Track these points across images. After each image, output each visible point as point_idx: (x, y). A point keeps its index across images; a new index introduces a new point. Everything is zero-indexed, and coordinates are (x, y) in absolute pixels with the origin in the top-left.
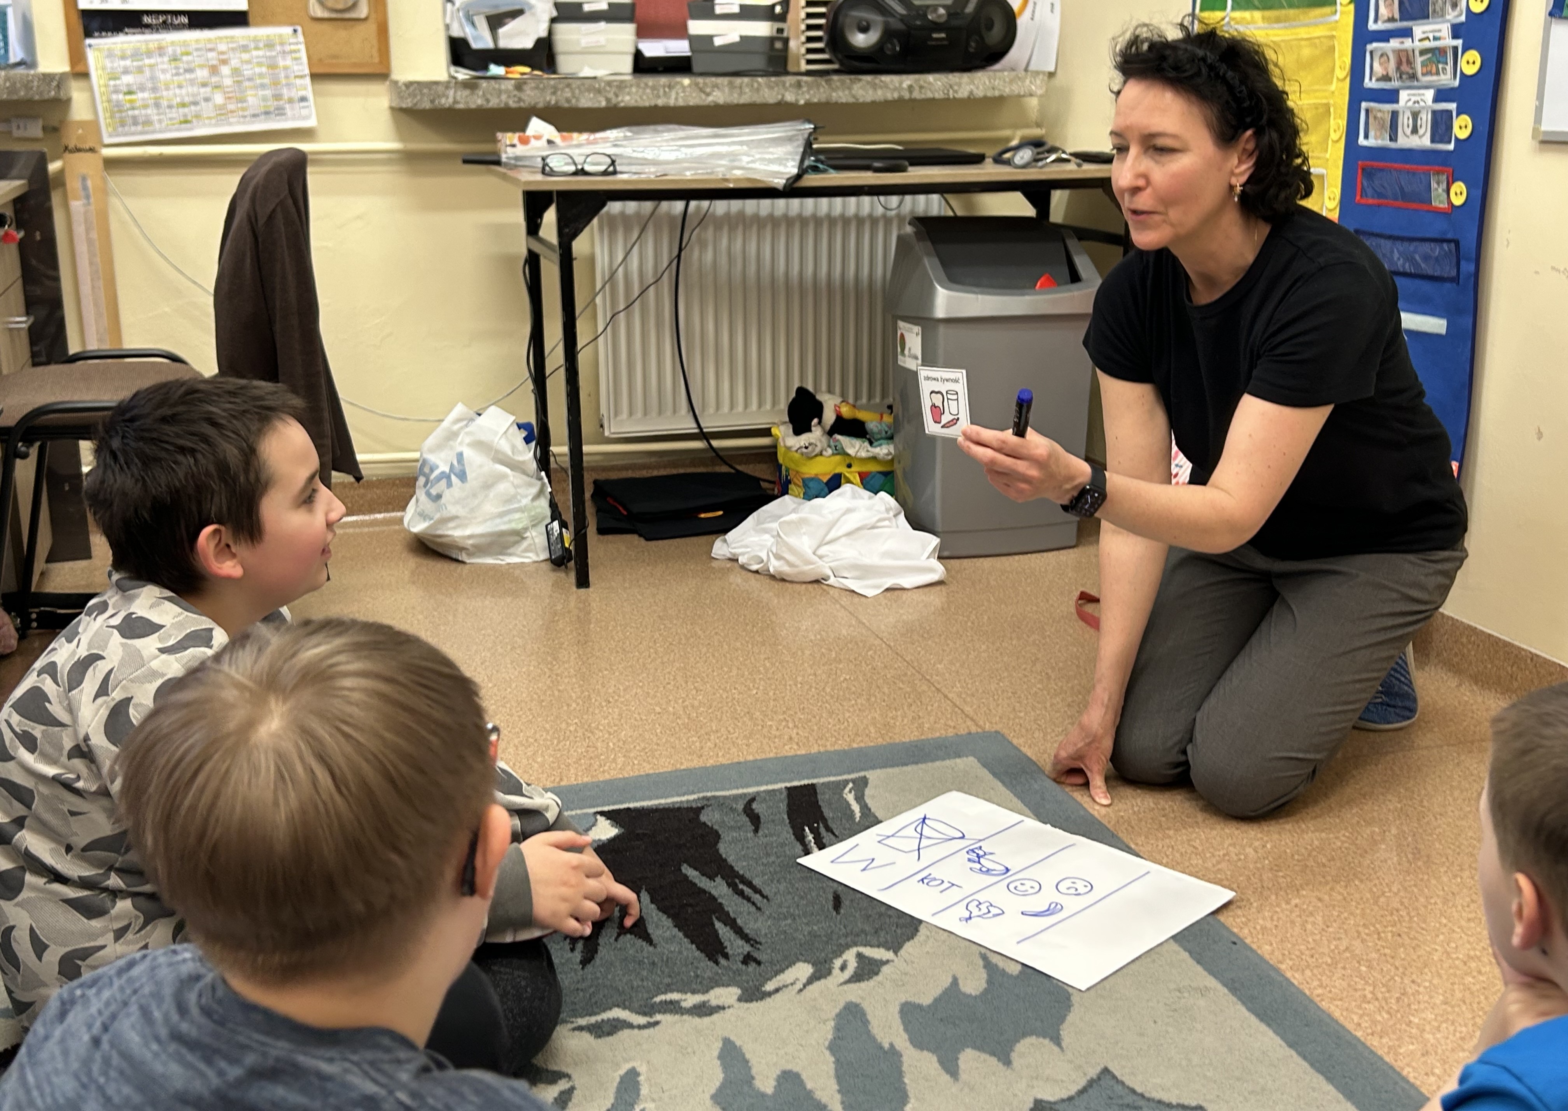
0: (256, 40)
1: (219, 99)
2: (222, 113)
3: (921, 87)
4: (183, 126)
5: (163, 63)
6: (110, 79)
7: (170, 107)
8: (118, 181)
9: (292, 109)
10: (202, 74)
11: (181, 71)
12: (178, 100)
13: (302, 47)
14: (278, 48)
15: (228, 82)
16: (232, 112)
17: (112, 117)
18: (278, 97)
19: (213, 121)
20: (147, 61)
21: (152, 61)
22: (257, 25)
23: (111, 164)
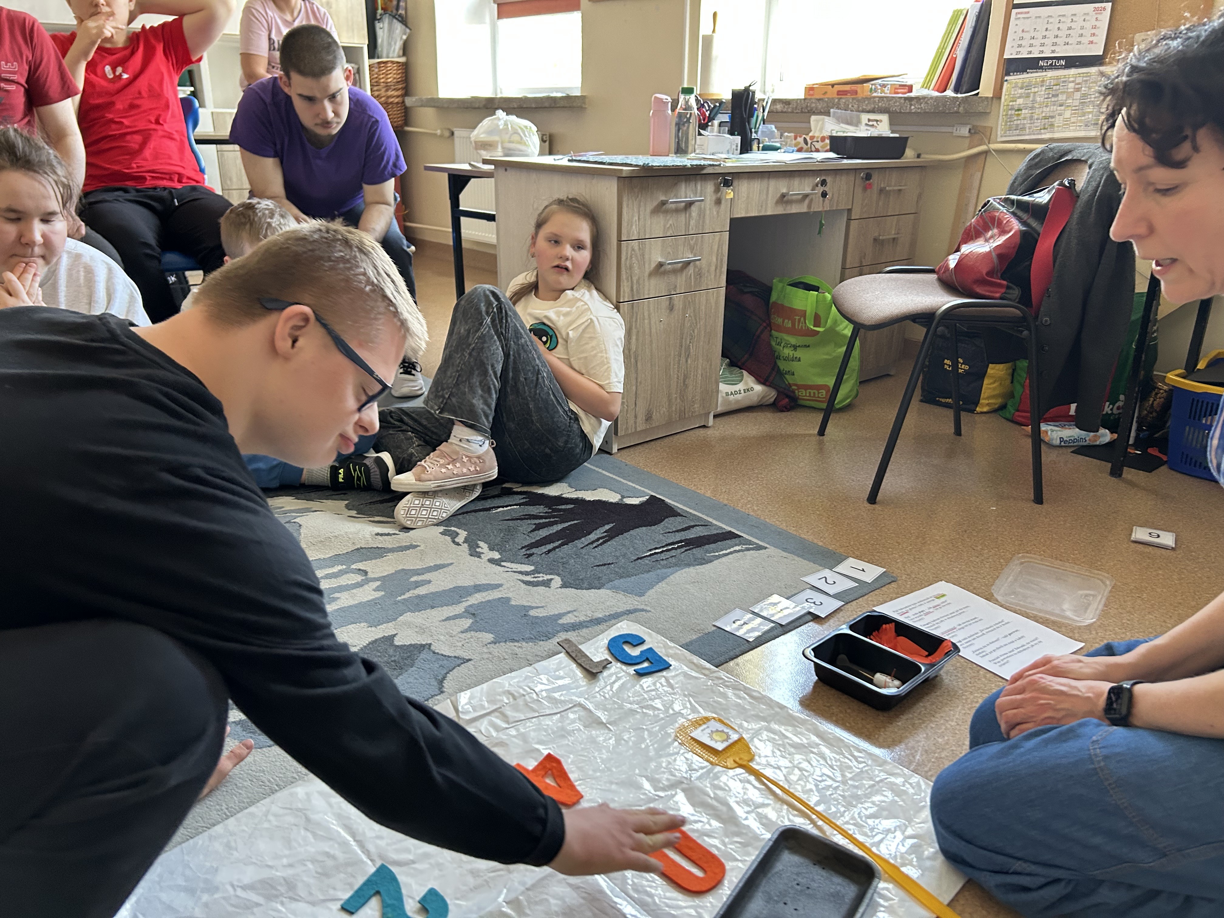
1: (1068, 114)
2: (1068, 124)
4: (1042, 131)
5: (1041, 91)
6: (1010, 101)
7: (1037, 119)
10: (1062, 98)
11: (1051, 96)
12: (1044, 114)
15: (1077, 103)
16: (1074, 123)
17: (1006, 125)
19: (1062, 129)
20: (1033, 90)
21: (1036, 90)
22: (1104, 63)
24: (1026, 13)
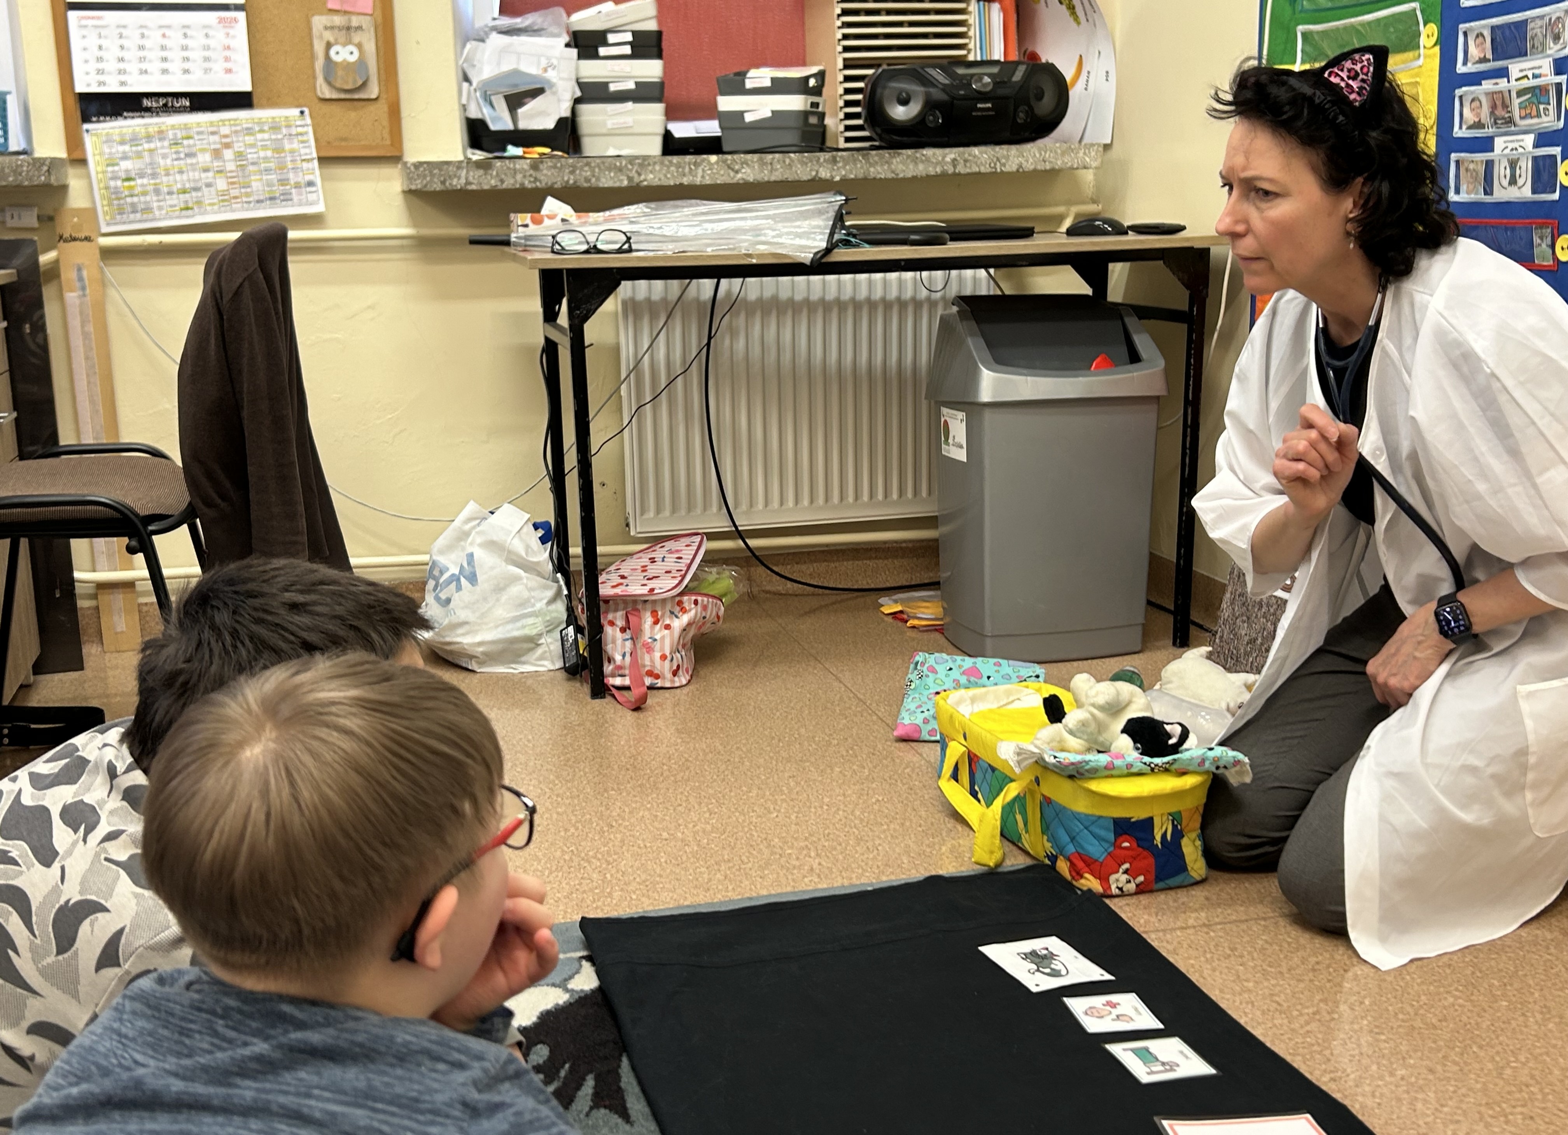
0: (260, 123)
1: (221, 184)
2: (226, 199)
3: (966, 161)
4: (184, 213)
5: (163, 147)
6: (108, 165)
7: (170, 193)
8: (115, 272)
9: (300, 194)
10: (205, 159)
11: (182, 155)
12: (179, 186)
13: (310, 130)
14: (284, 131)
15: (231, 166)
16: (236, 198)
17: (110, 205)
18: (283, 182)
19: (216, 207)
20: (146, 146)
21: (152, 146)
22: (262, 107)
23: (109, 254)
24: (99, 18)
